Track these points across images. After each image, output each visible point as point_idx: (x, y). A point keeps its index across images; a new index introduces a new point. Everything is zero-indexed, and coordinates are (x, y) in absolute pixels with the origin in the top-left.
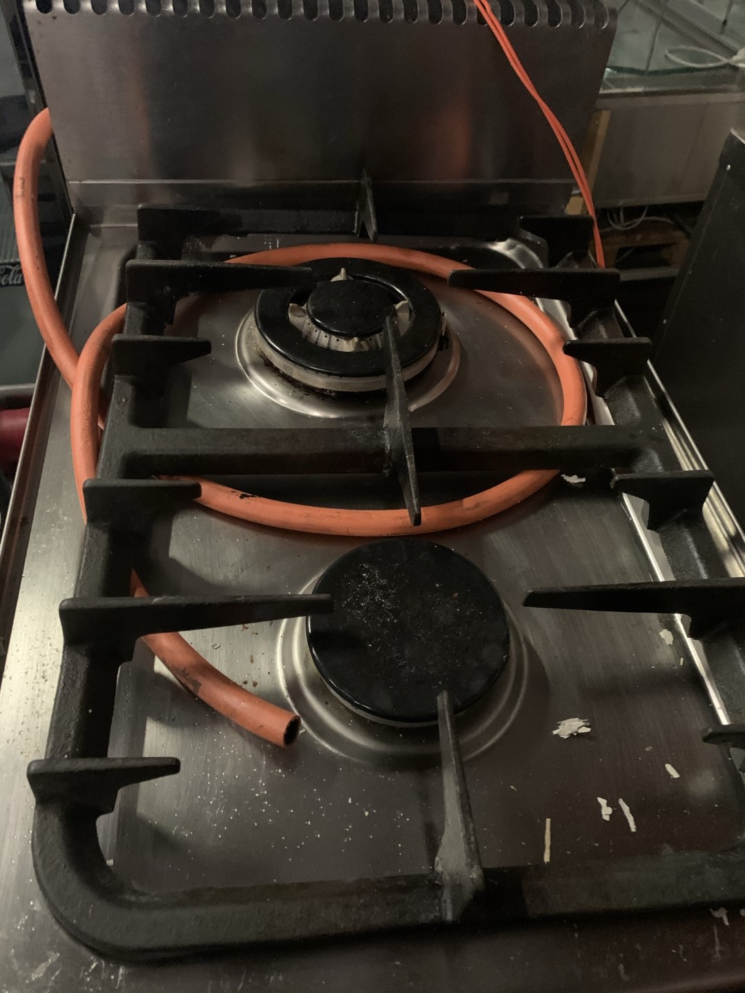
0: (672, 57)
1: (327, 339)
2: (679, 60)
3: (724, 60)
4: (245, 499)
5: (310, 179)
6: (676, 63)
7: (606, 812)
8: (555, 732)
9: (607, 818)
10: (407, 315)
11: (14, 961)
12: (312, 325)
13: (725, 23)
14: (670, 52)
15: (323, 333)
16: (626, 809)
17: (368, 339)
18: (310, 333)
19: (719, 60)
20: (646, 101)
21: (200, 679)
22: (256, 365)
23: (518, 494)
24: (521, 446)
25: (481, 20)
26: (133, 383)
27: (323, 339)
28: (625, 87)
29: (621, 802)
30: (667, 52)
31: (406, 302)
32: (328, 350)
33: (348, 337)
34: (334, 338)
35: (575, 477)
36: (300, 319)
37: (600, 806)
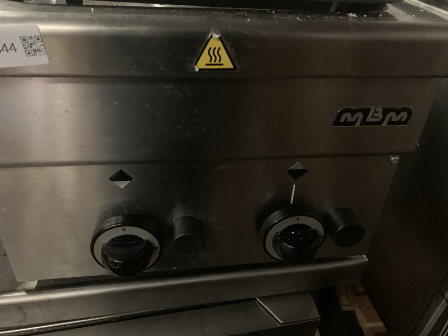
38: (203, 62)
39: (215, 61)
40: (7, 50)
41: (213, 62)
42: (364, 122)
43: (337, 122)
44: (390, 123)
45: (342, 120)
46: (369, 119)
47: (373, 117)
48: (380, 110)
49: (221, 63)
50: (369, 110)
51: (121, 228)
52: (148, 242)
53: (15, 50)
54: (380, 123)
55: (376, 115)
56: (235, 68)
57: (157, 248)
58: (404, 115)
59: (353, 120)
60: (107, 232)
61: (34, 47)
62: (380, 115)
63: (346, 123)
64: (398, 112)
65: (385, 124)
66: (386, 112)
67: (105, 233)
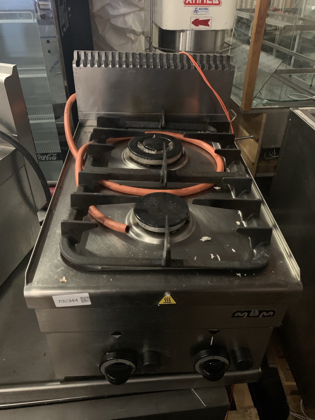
0: (290, 97)
1: (148, 151)
2: (293, 98)
3: (310, 98)
4: (121, 186)
5: (148, 113)
6: (291, 98)
7: (212, 256)
8: (201, 240)
9: (213, 258)
10: (172, 146)
11: (53, 268)
12: (144, 148)
13: (311, 85)
14: (290, 95)
15: (147, 150)
16: (218, 257)
17: (160, 151)
18: (143, 150)
19: (308, 97)
20: (280, 110)
21: (105, 219)
22: (127, 159)
23: (199, 188)
24: (200, 175)
25: (196, 68)
26: (93, 157)
27: (147, 151)
28: (272, 106)
29: (217, 255)
30: (289, 95)
31: (172, 143)
32: (148, 154)
33: (154, 150)
34: (150, 151)
35: (218, 187)
36: (141, 147)
37: (211, 256)
38: (162, 302)
39: (168, 301)
40: (74, 301)
41: (167, 302)
42: (248, 316)
43: (233, 316)
44: (263, 316)
45: (236, 315)
46: (251, 314)
47: (253, 314)
48: (257, 311)
49: (171, 302)
50: (251, 311)
51: (116, 360)
52: (130, 366)
53: (77, 301)
54: (258, 316)
55: (255, 313)
56: (177, 303)
57: (134, 368)
58: (272, 313)
59: (243, 315)
60: (109, 361)
61: (85, 300)
62: (258, 314)
63: (238, 316)
64: (267, 312)
65: (261, 316)
66: (260, 312)
67: (107, 362)
